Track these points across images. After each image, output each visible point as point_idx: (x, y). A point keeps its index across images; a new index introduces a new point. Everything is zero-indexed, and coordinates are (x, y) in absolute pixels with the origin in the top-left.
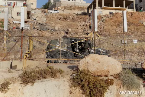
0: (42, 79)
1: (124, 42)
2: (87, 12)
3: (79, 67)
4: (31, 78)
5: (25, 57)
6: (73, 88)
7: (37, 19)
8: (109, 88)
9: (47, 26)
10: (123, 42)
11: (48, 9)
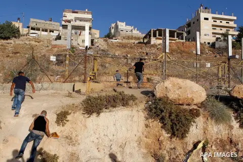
0: (110, 109)
1: (197, 66)
2: (142, 42)
3: (155, 93)
4: (97, 107)
5: (89, 79)
6: (150, 120)
7: (99, 46)
8: (196, 120)
9: (108, 52)
10: (195, 66)
11: (109, 39)
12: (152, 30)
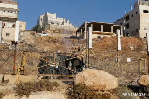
0: (37, 92)
1: (118, 60)
2: (75, 36)
4: (27, 90)
7: (26, 40)
9: (36, 48)
11: (37, 32)
12: (86, 23)
